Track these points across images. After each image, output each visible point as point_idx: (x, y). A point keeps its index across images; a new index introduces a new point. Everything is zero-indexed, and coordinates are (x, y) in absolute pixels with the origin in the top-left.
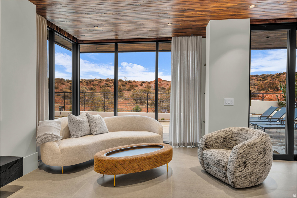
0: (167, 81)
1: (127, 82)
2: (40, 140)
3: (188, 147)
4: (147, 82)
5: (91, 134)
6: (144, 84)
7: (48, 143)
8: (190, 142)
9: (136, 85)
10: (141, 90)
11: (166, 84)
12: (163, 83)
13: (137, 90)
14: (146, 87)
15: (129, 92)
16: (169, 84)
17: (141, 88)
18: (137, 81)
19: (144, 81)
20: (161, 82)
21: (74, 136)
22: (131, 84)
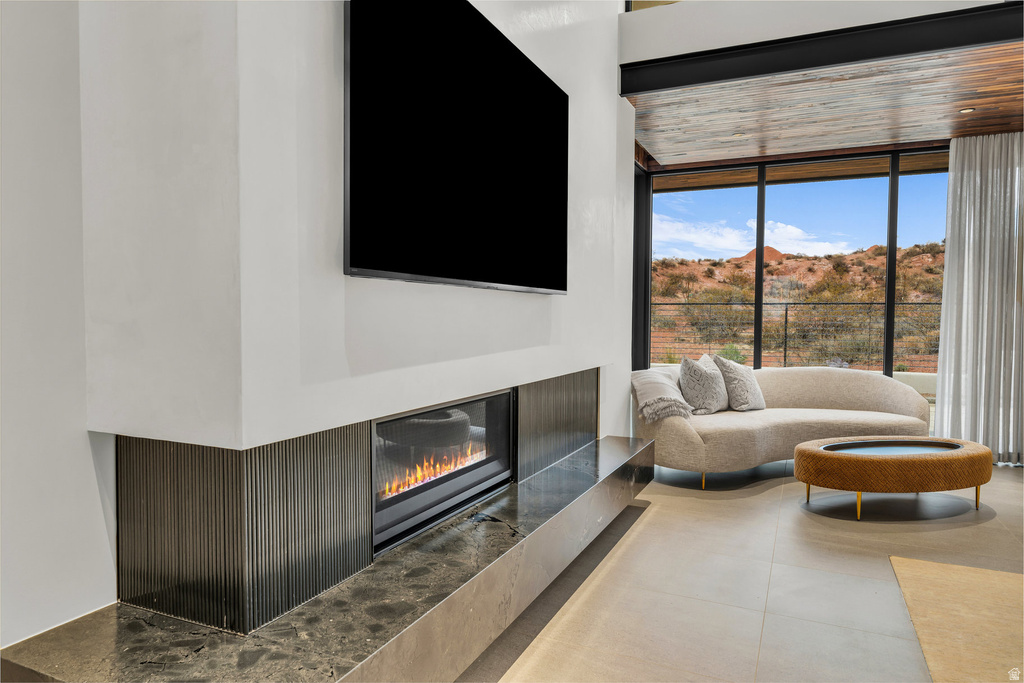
0: (808, 259)
1: (658, 265)
2: (650, 412)
3: (1000, 464)
4: (728, 262)
5: (729, 408)
6: (717, 271)
7: (671, 418)
8: (1011, 450)
9: (689, 274)
10: (714, 292)
11: (803, 270)
12: (791, 263)
13: (696, 292)
14: (727, 281)
15: (667, 300)
16: (816, 267)
17: (708, 284)
18: (693, 262)
19: (717, 260)
20: (785, 262)
21: (703, 411)
22: (670, 271)
